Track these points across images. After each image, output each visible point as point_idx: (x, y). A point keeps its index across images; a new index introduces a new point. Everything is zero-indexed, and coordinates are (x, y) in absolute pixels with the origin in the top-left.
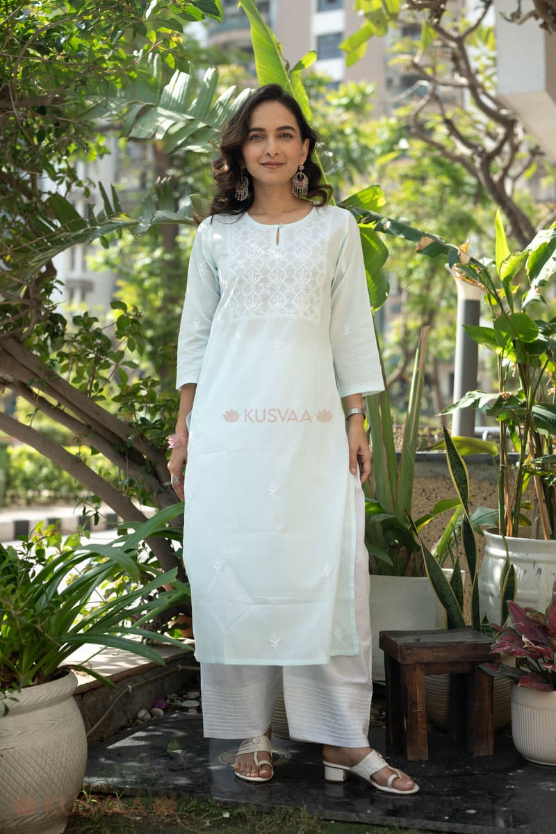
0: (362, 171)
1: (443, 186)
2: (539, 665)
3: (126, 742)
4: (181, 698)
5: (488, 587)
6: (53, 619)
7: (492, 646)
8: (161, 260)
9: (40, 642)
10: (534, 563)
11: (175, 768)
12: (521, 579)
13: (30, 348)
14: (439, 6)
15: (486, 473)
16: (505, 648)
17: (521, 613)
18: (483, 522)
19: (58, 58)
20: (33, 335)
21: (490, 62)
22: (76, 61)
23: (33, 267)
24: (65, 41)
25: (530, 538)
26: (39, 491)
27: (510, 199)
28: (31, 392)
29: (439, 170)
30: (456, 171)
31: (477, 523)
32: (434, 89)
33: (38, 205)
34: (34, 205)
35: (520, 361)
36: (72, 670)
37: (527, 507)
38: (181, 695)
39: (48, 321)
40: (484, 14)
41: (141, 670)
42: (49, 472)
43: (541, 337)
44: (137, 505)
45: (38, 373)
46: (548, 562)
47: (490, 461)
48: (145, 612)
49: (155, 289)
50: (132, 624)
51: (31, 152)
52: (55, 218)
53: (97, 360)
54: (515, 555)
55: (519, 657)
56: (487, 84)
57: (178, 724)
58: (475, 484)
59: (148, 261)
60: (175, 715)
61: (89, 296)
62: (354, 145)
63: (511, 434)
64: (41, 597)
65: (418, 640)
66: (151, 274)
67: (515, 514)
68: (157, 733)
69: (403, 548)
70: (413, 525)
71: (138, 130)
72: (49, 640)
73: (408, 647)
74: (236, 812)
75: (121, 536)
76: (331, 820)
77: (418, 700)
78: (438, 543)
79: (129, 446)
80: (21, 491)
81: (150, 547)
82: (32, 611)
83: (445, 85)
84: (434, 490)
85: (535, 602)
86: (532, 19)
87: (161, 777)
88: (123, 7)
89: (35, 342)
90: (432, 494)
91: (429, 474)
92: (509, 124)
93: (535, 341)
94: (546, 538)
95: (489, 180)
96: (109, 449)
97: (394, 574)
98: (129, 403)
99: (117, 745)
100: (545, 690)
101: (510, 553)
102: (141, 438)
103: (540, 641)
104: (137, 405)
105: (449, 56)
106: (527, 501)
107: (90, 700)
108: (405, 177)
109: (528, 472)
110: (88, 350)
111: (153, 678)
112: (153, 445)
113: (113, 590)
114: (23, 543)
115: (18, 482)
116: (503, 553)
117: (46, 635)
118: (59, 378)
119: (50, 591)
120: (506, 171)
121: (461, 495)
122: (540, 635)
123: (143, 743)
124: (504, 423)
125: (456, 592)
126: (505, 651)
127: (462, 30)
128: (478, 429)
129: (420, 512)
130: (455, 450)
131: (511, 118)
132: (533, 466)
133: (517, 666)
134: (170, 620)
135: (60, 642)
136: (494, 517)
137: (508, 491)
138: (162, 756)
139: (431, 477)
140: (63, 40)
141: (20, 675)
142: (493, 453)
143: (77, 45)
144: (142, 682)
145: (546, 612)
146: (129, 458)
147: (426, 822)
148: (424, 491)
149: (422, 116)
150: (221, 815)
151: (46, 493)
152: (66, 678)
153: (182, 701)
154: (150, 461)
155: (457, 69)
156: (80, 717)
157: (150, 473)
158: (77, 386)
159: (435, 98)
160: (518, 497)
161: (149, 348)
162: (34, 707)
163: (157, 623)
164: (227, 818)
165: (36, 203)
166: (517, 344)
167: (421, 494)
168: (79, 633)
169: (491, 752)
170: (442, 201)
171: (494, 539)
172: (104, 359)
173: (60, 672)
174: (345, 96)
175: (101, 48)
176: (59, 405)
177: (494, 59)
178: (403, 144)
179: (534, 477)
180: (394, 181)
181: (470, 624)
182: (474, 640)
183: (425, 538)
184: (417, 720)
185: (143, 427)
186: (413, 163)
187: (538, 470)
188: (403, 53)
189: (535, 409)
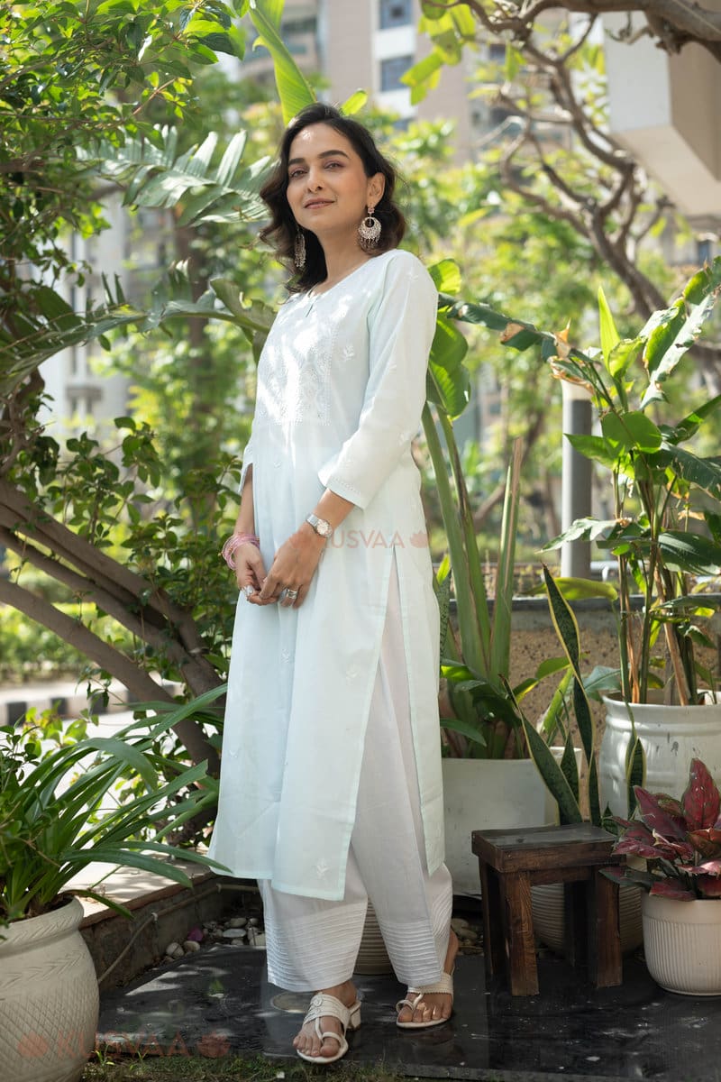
0: (443, 234)
1: (549, 250)
2: (676, 868)
3: (151, 986)
4: (222, 927)
5: (612, 770)
6: (50, 832)
7: (614, 846)
8: (186, 357)
9: (35, 861)
10: (669, 736)
11: (215, 1018)
12: (652, 758)
13: (13, 483)
14: (524, 26)
15: (604, 623)
16: (631, 848)
17: (651, 801)
18: (601, 685)
19: (34, 111)
20: (16, 466)
21: (599, 90)
22: (57, 115)
23: (13, 378)
24: (43, 90)
25: (662, 704)
26: (39, 663)
27: (633, 265)
28: (16, 538)
29: (543, 229)
30: (564, 229)
31: (595, 687)
32: (531, 126)
33: (18, 298)
34: (13, 298)
35: (641, 478)
36: (77, 897)
37: (657, 663)
38: (222, 923)
39: (35, 447)
40: (589, 30)
41: (167, 894)
42: (51, 639)
43: (664, 446)
44: (157, 678)
45: (25, 516)
46: (686, 734)
47: (608, 606)
48: (172, 817)
49: (180, 395)
50: (157, 832)
51: (7, 231)
52: (40, 314)
53: (100, 496)
54: (644, 726)
55: (649, 858)
56: (598, 118)
57: (217, 961)
58: (592, 637)
59: (169, 360)
60: (213, 949)
61: (97, 408)
62: (431, 201)
63: (633, 572)
64: (33, 805)
65: (520, 841)
66: (175, 376)
67: (644, 674)
68: (191, 973)
69: (500, 723)
70: (510, 693)
71: (144, 196)
72: (45, 860)
73: (508, 850)
74: (292, 1071)
75: (138, 720)
76: (414, 1077)
77: (523, 919)
78: (546, 714)
79: (144, 604)
80: (15, 664)
81: (176, 733)
82: (20, 823)
83: (543, 121)
84: (539, 646)
85: (670, 785)
86: (646, 38)
87: (197, 1029)
88: (113, 46)
89: (18, 475)
90: (537, 651)
91: (532, 626)
92: (627, 169)
93: (659, 451)
94: (682, 703)
95: (604, 241)
96: (120, 610)
97: (490, 757)
98: (143, 549)
99: (140, 990)
100: (684, 899)
101: (637, 725)
102: (161, 594)
103: (675, 836)
104: (153, 551)
105: (546, 84)
106: (658, 657)
107: (104, 933)
108: (500, 239)
109: (656, 619)
110: (88, 482)
111: (184, 903)
112: (175, 602)
113: (130, 791)
114: (8, 736)
115: (10, 653)
116: (627, 724)
117: (39, 852)
118: (52, 521)
119: (44, 796)
120: (626, 228)
121: (570, 653)
122: (676, 828)
123: (172, 986)
124: (624, 557)
125: (569, 777)
126: (632, 852)
127: (562, 49)
128: (594, 565)
129: (522, 676)
130: (559, 595)
131: (629, 161)
132: (663, 612)
133: (649, 869)
134: (205, 826)
135: (57, 862)
136: (615, 679)
137: (632, 644)
138: (197, 1003)
139: (535, 630)
140: (40, 89)
141: (9, 906)
142: (611, 596)
143: (58, 94)
144: (170, 908)
145: (683, 797)
146: (145, 619)
147: (534, 1074)
148: (526, 648)
149: (516, 162)
150: (274, 1075)
151: (48, 666)
152: (68, 908)
153: (223, 931)
154: (173, 624)
155: (558, 101)
156: (88, 955)
157: (172, 638)
158: (75, 529)
159: (531, 137)
160: (645, 651)
161: (175, 472)
162: (27, 947)
163: (189, 832)
164: (281, 1079)
165: (15, 296)
166: (636, 456)
167: (523, 652)
168: (83, 848)
169: (619, 981)
170: (548, 269)
171: (616, 707)
172: (108, 494)
173: (61, 899)
174: (418, 137)
175: (89, 97)
176: (53, 554)
177: (604, 86)
178: (493, 198)
179: (665, 625)
180: (485, 245)
181: (588, 818)
182: (593, 838)
183: (530, 708)
184: (523, 944)
185: (162, 579)
186: (508, 221)
187: (670, 617)
188: (487, 82)
189: (662, 539)
